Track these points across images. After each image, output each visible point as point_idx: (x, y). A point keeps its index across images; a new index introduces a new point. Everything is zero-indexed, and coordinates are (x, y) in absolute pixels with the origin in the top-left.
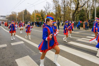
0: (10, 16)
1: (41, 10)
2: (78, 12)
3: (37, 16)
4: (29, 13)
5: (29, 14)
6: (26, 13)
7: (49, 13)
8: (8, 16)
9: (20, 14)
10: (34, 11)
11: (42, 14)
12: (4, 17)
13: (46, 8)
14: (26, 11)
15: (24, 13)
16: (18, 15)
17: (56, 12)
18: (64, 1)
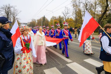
0: (31, 23)
1: (59, 17)
2: (107, 16)
3: (55, 22)
4: (47, 19)
5: (48, 21)
6: (45, 20)
7: (68, 19)
8: (28, 23)
9: (39, 21)
10: (52, 17)
11: (60, 20)
12: (26, 24)
13: (65, 14)
14: (44, 18)
15: (42, 20)
16: (37, 22)
17: (76, 17)
18: (87, 5)
